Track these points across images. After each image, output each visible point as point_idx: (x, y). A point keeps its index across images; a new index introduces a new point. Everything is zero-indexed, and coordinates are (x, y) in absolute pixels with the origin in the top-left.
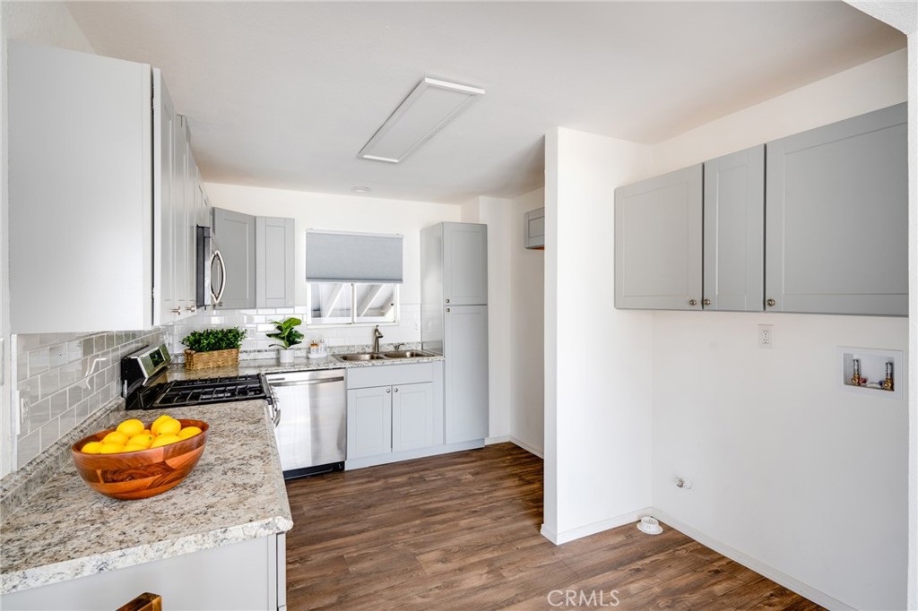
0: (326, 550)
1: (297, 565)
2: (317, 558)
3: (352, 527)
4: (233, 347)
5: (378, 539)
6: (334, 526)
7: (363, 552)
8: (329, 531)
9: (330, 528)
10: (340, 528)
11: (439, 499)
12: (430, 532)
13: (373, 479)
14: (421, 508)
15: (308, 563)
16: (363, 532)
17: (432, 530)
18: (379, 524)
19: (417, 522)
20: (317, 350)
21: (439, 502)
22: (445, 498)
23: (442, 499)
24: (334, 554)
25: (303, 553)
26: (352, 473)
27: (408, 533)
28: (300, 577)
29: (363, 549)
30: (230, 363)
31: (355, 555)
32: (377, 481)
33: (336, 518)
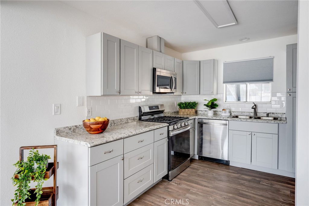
0: (188, 185)
1: (176, 185)
2: (183, 186)
3: (205, 184)
4: (193, 108)
5: (208, 192)
6: (200, 180)
7: (197, 192)
8: (197, 181)
9: (199, 180)
10: (201, 182)
11: (255, 193)
12: (230, 201)
13: (236, 172)
14: (240, 191)
15: (180, 186)
16: (207, 187)
17: (232, 201)
18: (216, 188)
19: (231, 195)
20: (225, 112)
21: (256, 195)
22: (259, 194)
23: (256, 194)
24: (189, 188)
25: (182, 182)
26: (232, 167)
27: (221, 196)
28: (173, 188)
29: (199, 192)
30: (192, 114)
31: (194, 192)
32: (237, 174)
33: (204, 178)
